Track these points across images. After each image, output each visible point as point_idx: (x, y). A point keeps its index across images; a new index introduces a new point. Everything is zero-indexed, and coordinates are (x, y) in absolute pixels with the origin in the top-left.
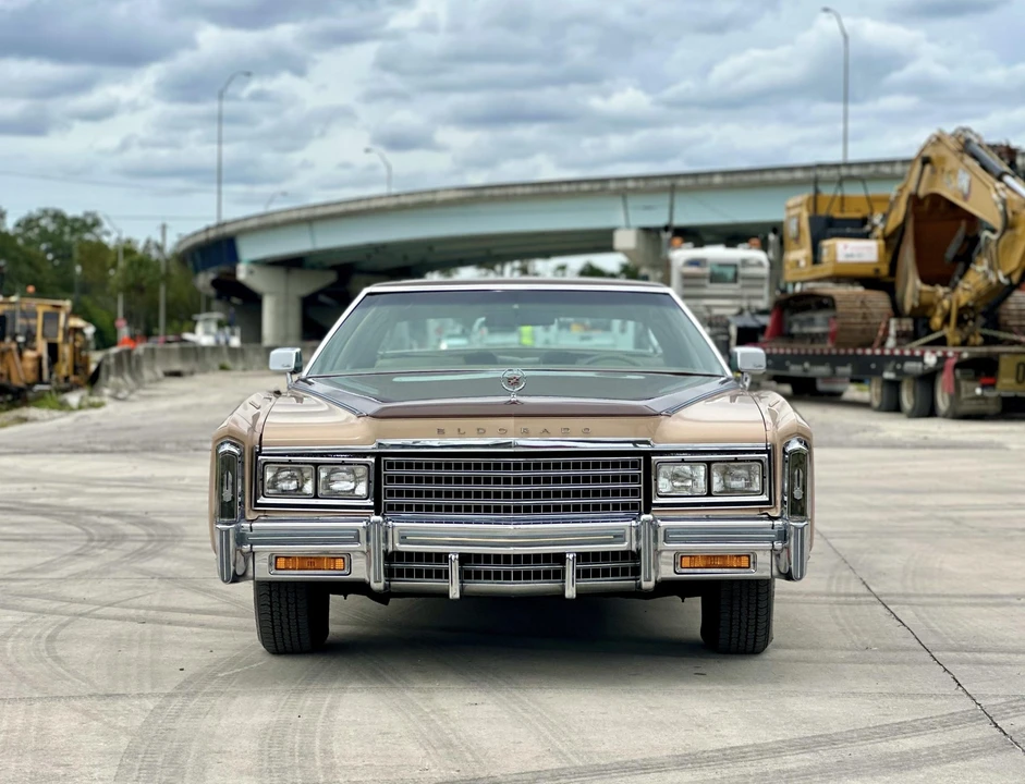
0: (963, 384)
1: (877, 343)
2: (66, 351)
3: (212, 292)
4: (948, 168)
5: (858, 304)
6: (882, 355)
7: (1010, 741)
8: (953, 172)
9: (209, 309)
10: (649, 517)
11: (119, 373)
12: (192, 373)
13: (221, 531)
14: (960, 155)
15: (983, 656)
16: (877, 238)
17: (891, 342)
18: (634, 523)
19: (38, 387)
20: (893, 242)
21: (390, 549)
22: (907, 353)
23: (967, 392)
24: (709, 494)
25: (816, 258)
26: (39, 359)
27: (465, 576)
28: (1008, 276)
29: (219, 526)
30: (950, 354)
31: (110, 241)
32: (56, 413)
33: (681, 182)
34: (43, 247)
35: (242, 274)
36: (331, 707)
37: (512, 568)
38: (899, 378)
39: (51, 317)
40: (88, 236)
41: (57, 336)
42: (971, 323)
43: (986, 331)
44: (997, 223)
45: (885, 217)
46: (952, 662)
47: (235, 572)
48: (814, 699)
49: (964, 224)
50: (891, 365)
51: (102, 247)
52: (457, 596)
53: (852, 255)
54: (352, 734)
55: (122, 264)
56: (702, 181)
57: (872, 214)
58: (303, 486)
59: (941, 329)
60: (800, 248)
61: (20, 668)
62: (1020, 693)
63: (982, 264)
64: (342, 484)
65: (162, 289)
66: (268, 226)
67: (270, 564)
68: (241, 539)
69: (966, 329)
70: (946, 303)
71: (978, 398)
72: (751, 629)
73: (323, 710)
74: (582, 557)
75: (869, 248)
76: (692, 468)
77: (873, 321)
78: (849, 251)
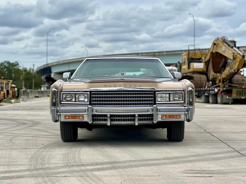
0: (224, 96)
1: (204, 87)
2: (11, 92)
3: (45, 80)
4: (220, 46)
5: (199, 78)
6: (205, 90)
7: (243, 155)
8: (221, 47)
9: (44, 84)
10: (156, 106)
11: (24, 95)
12: (41, 97)
13: (53, 109)
14: (223, 43)
15: (234, 142)
16: (203, 63)
17: (206, 87)
18: (152, 107)
19: (4, 100)
20: (207, 64)
21: (93, 114)
22: (211, 89)
23: (225, 98)
24: (170, 101)
25: (189, 67)
26: (4, 94)
27: (111, 120)
28: (234, 71)
29: (52, 108)
30: (221, 89)
31: (21, 68)
32: (9, 104)
33: (156, 54)
34: (5, 70)
35: (52, 76)
36: (79, 150)
37: (122, 118)
38: (209, 95)
39: (7, 84)
40: (16, 67)
41: (9, 88)
42: (225, 82)
43: (229, 84)
44: (232, 58)
45: (205, 58)
46: (227, 142)
47: (56, 120)
48: (195, 149)
49: (224, 59)
50: (207, 92)
51: (19, 70)
52: (109, 125)
53: (197, 67)
54: (85, 155)
55: (24, 73)
56: (161, 53)
57: (202, 57)
58: (72, 99)
59: (219, 83)
60: (185, 65)
61: (3, 144)
62: (244, 147)
63: (228, 68)
64: (82, 99)
65: (33, 80)
66: (59, 64)
67: (64, 117)
68: (57, 111)
69: (224, 84)
70: (220, 77)
71: (227, 99)
72: (179, 135)
73: (78, 151)
74: (139, 116)
75: (202, 65)
76: (165, 95)
77: (202, 82)
78: (197, 66)
